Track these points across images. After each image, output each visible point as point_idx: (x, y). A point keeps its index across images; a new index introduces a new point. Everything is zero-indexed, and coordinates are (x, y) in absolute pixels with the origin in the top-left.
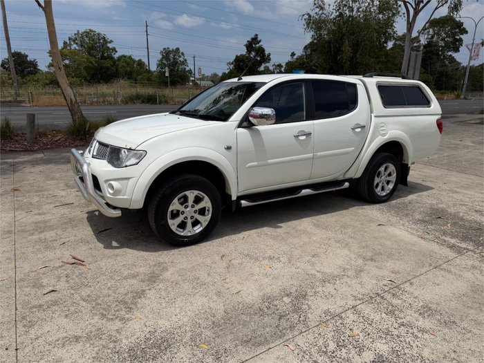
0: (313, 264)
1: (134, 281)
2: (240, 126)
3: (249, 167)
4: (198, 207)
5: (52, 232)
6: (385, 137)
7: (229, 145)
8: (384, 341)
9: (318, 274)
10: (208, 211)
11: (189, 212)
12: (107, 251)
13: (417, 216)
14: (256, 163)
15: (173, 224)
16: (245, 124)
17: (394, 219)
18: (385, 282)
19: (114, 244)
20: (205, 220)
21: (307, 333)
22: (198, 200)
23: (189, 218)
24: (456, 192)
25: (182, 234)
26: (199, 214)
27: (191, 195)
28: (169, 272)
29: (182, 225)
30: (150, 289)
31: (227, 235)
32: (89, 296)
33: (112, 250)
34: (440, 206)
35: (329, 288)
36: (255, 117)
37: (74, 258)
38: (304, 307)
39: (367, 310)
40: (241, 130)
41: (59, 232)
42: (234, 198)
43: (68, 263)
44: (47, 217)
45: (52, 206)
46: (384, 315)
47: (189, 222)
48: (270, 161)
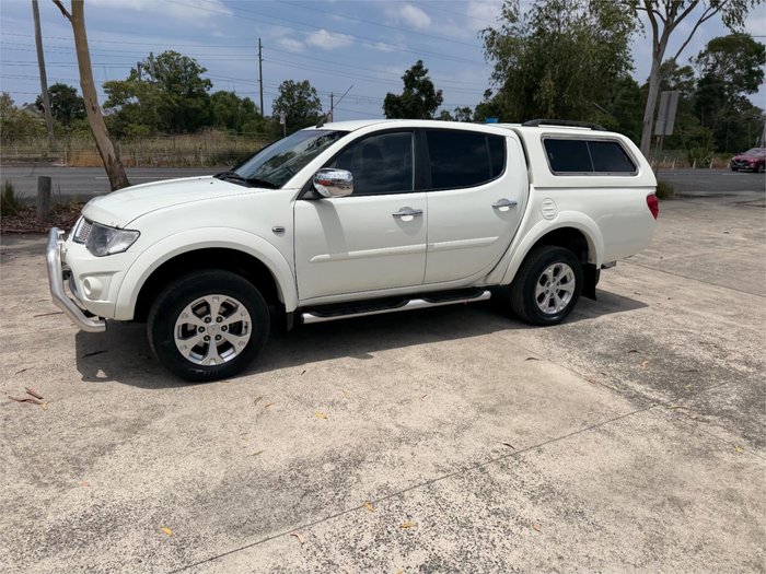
0: (396, 414)
1: (105, 430)
2: (300, 197)
3: (319, 261)
4: (228, 321)
5: (14, 353)
6: (552, 222)
7: (280, 225)
8: (454, 536)
9: (396, 429)
10: (246, 327)
11: (213, 328)
12: (85, 384)
13: (600, 348)
14: (327, 256)
15: (185, 347)
16: (309, 194)
17: (557, 351)
18: (498, 447)
19: (101, 374)
20: (240, 343)
21: (337, 518)
22: (228, 310)
23: (213, 338)
24: (682, 312)
25: (200, 363)
26: (231, 332)
27: (215, 302)
28: (163, 420)
29: (202, 350)
30: (123, 443)
31: (279, 368)
33: (92, 384)
34: (645, 333)
35: (405, 451)
36: (326, 184)
37: (29, 392)
38: (351, 478)
39: (449, 489)
40: (301, 203)
41: (25, 354)
42: (290, 308)
43: (16, 400)
44: (18, 331)
45: (31, 316)
46: (472, 497)
47: (213, 344)
48: (351, 253)
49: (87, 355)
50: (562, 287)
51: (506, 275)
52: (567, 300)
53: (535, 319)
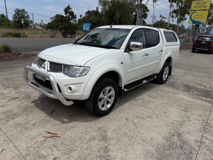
0: (168, 117)
1: (96, 142)
2: (125, 51)
3: (129, 72)
4: (109, 95)
5: (20, 118)
6: (168, 55)
7: (122, 61)
9: (174, 122)
10: (113, 96)
11: (106, 98)
12: (65, 125)
13: (182, 88)
14: (131, 70)
15: (100, 105)
16: (127, 50)
18: (201, 121)
19: (65, 120)
20: (112, 101)
21: (199, 154)
23: (105, 101)
25: (103, 110)
26: (109, 98)
28: (109, 133)
29: (103, 105)
30: (108, 145)
33: (67, 124)
34: (185, 83)
35: (185, 128)
37: (49, 133)
38: (185, 140)
39: (208, 136)
41: (25, 117)
42: (123, 88)
43: (48, 137)
44: (9, 108)
45: (6, 100)
49: (51, 113)
50: (166, 73)
51: (158, 71)
52: (167, 76)
53: (162, 82)
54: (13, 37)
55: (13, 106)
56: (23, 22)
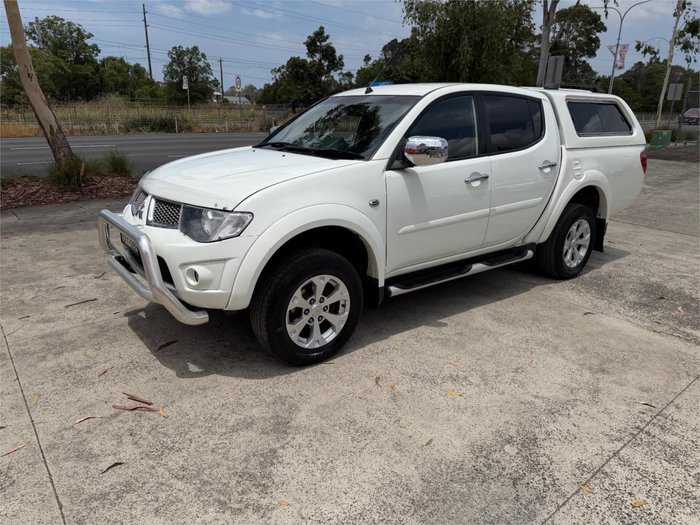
0: (522, 385)
1: (251, 434)
2: (389, 167)
3: (401, 234)
4: (329, 301)
5: (76, 352)
6: (582, 180)
7: (375, 198)
8: (688, 510)
9: (536, 400)
10: (344, 306)
11: (316, 309)
12: (185, 382)
14: (412, 226)
15: (293, 331)
16: (397, 163)
18: (640, 407)
19: (193, 368)
20: (339, 321)
21: (567, 506)
22: (329, 289)
23: (316, 319)
25: (307, 346)
26: (330, 312)
27: (320, 282)
28: (303, 414)
29: (306, 332)
30: (283, 447)
31: (368, 343)
32: (183, 468)
33: (192, 380)
35: (564, 424)
36: (411, 152)
37: (132, 398)
38: (543, 460)
39: (637, 456)
40: (391, 173)
41: (90, 352)
42: (381, 284)
43: (125, 409)
44: (59, 326)
45: (61, 306)
46: (665, 464)
47: (316, 325)
48: (432, 222)
49: (161, 347)
50: (580, 242)
51: (542, 233)
52: (583, 253)
53: (560, 273)
54: (153, 130)
55: (72, 321)
56: (185, 86)
